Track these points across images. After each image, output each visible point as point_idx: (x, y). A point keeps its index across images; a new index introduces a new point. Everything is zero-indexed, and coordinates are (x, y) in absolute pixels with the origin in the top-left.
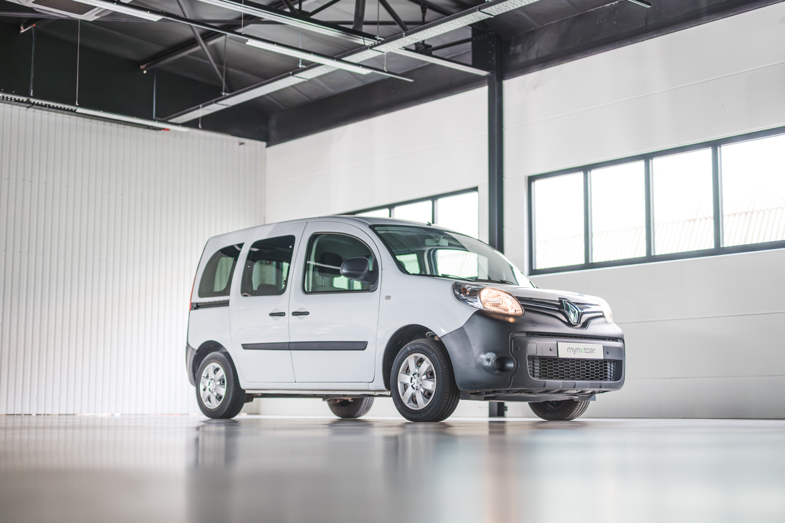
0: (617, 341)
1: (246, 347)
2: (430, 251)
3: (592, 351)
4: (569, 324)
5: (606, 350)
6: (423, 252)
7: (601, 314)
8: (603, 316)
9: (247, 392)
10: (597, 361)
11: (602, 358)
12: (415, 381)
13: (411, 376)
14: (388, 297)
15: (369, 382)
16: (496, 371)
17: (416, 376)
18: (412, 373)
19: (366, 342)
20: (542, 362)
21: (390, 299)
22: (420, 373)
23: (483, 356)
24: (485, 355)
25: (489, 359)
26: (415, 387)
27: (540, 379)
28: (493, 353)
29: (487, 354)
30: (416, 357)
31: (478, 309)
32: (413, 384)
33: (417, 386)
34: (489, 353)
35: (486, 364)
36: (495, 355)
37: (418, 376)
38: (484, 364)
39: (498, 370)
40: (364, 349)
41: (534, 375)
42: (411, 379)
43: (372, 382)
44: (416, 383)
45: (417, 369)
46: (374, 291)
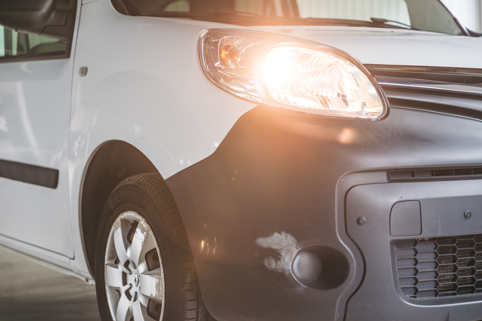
12: (131, 279)
13: (121, 267)
14: (84, 71)
15: (70, 259)
16: (300, 286)
17: (131, 266)
18: (122, 261)
19: (56, 172)
20: (442, 250)
21: (86, 74)
22: (137, 263)
23: (263, 242)
24: (268, 239)
25: (277, 250)
26: (132, 292)
27: (434, 298)
28: (289, 236)
29: (272, 237)
30: (125, 222)
31: (255, 105)
32: (130, 288)
33: (136, 293)
34: (276, 235)
35: (270, 264)
36: (295, 242)
37: (135, 267)
38: (266, 264)
39: (302, 281)
40: (54, 185)
41: (416, 290)
42: (124, 275)
43: (73, 259)
44: (134, 284)
45: (129, 253)
46: (68, 56)
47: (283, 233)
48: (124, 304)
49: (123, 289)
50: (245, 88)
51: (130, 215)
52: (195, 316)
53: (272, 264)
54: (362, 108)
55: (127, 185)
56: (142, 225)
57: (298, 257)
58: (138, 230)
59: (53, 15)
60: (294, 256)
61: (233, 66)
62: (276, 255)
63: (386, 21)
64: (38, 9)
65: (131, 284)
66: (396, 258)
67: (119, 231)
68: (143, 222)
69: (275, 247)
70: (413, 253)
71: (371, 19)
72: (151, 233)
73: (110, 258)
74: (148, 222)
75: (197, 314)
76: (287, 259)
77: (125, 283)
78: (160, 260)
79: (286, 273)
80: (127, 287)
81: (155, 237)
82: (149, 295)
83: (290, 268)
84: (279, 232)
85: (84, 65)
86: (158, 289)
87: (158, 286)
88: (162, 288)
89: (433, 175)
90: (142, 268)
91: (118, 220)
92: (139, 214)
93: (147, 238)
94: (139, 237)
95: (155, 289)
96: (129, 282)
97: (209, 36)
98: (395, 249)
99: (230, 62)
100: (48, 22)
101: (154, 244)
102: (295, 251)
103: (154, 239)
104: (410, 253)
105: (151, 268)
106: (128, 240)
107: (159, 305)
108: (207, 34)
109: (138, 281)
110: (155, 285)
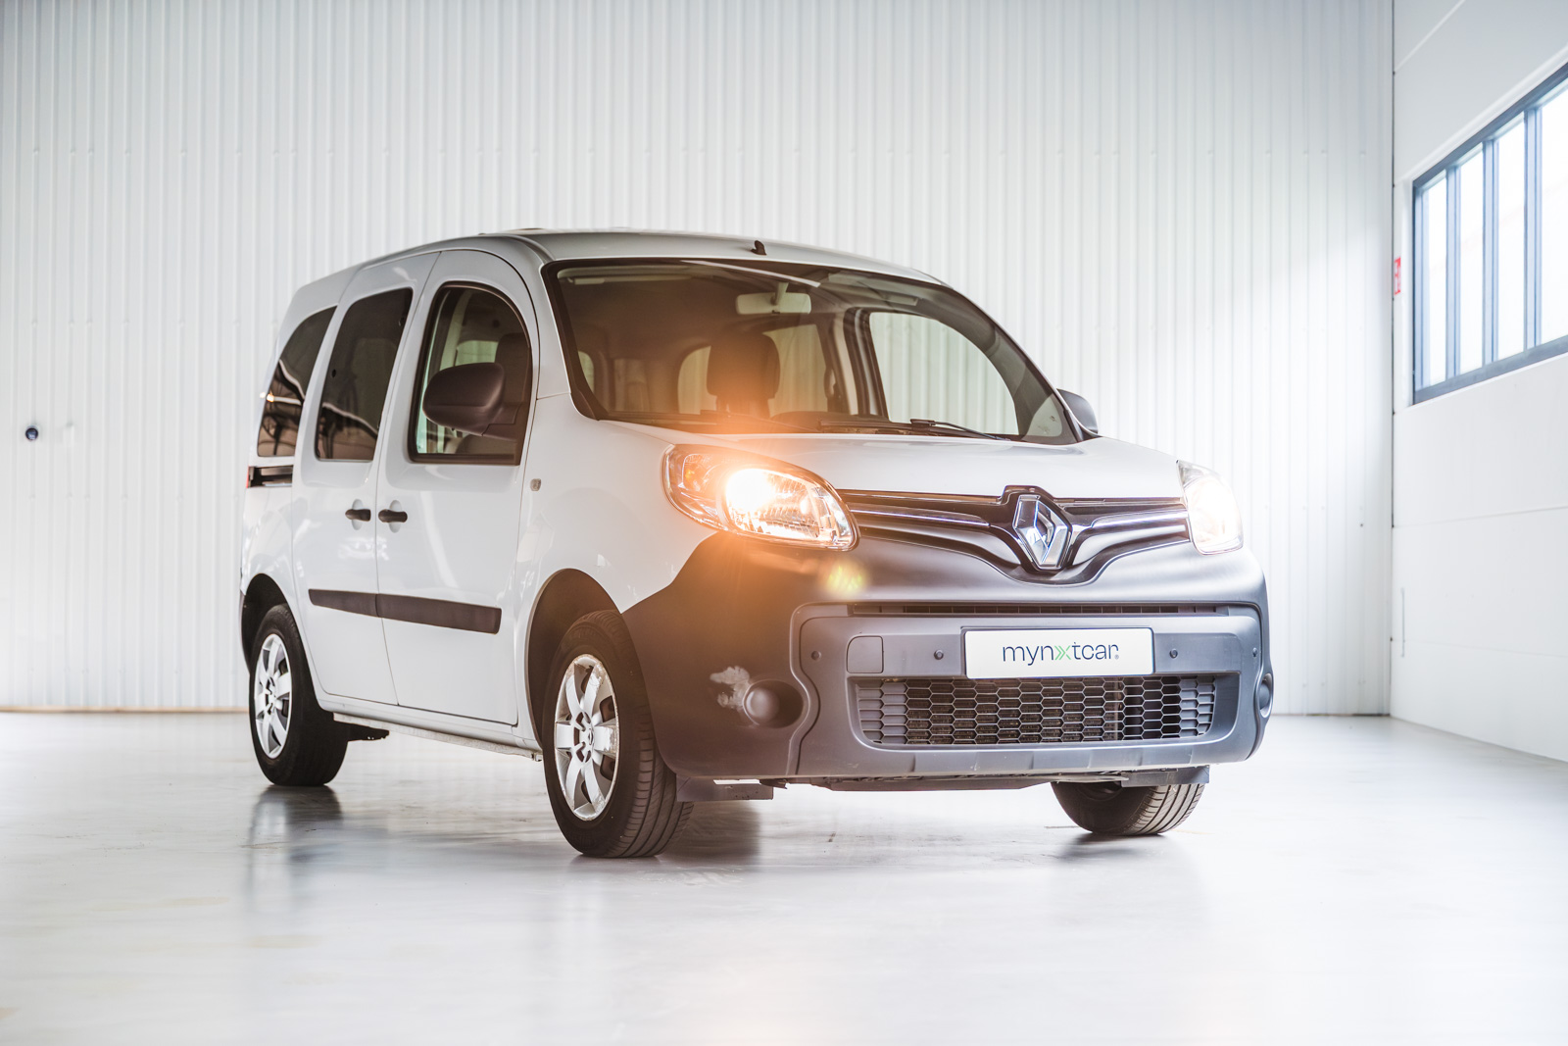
0: (1228, 615)
1: (318, 597)
2: (851, 313)
3: (1105, 652)
4: (1031, 571)
5: (1166, 646)
6: (834, 316)
7: (1180, 528)
8: (1184, 536)
9: (337, 718)
10: (1130, 680)
11: (1148, 671)
12: (584, 737)
13: (574, 723)
14: (537, 484)
15: (513, 726)
16: (752, 723)
17: (584, 721)
18: (575, 716)
19: (498, 612)
20: (911, 693)
21: (539, 488)
22: (590, 715)
23: (717, 677)
24: (721, 674)
25: (730, 685)
26: (585, 753)
27: (903, 745)
28: (742, 670)
29: (725, 672)
30: (579, 668)
31: (716, 532)
32: (583, 748)
33: (589, 752)
34: (730, 669)
35: (723, 701)
36: (748, 676)
37: (589, 722)
38: (719, 701)
39: (756, 719)
40: (495, 630)
41: (882, 735)
42: (577, 732)
43: (516, 725)
44: (587, 742)
45: (582, 706)
46: (518, 463)
47: (737, 668)
48: (575, 765)
49: (574, 749)
50: (704, 511)
51: (585, 659)
52: (651, 769)
53: (724, 701)
54: (833, 538)
55: (584, 623)
56: (597, 670)
57: (752, 694)
58: (593, 675)
59: (501, 410)
60: (747, 692)
61: (698, 488)
62: (728, 690)
63: (933, 422)
64: (482, 405)
65: (584, 743)
66: (858, 699)
67: (572, 678)
68: (598, 667)
69: (728, 682)
70: (880, 694)
71: (911, 420)
72: (607, 677)
73: (562, 716)
74: (604, 666)
75: (654, 767)
76: (739, 695)
77: (577, 741)
78: (616, 707)
79: (739, 710)
80: (580, 746)
81: (611, 681)
82: (602, 749)
83: (743, 704)
84: (733, 667)
85: (536, 478)
86: (612, 742)
87: (612, 737)
88: (617, 740)
89: (881, 611)
90: (596, 718)
91: (572, 666)
92: (595, 656)
93: (602, 683)
94: (593, 683)
95: (609, 741)
96: (581, 741)
97: (676, 452)
98: (857, 688)
99: (695, 483)
100: (494, 421)
101: (610, 692)
102: (748, 687)
103: (610, 683)
104: (876, 694)
105: (606, 718)
106: (581, 689)
107: (613, 762)
108: (674, 450)
109: (592, 738)
110: (609, 736)
